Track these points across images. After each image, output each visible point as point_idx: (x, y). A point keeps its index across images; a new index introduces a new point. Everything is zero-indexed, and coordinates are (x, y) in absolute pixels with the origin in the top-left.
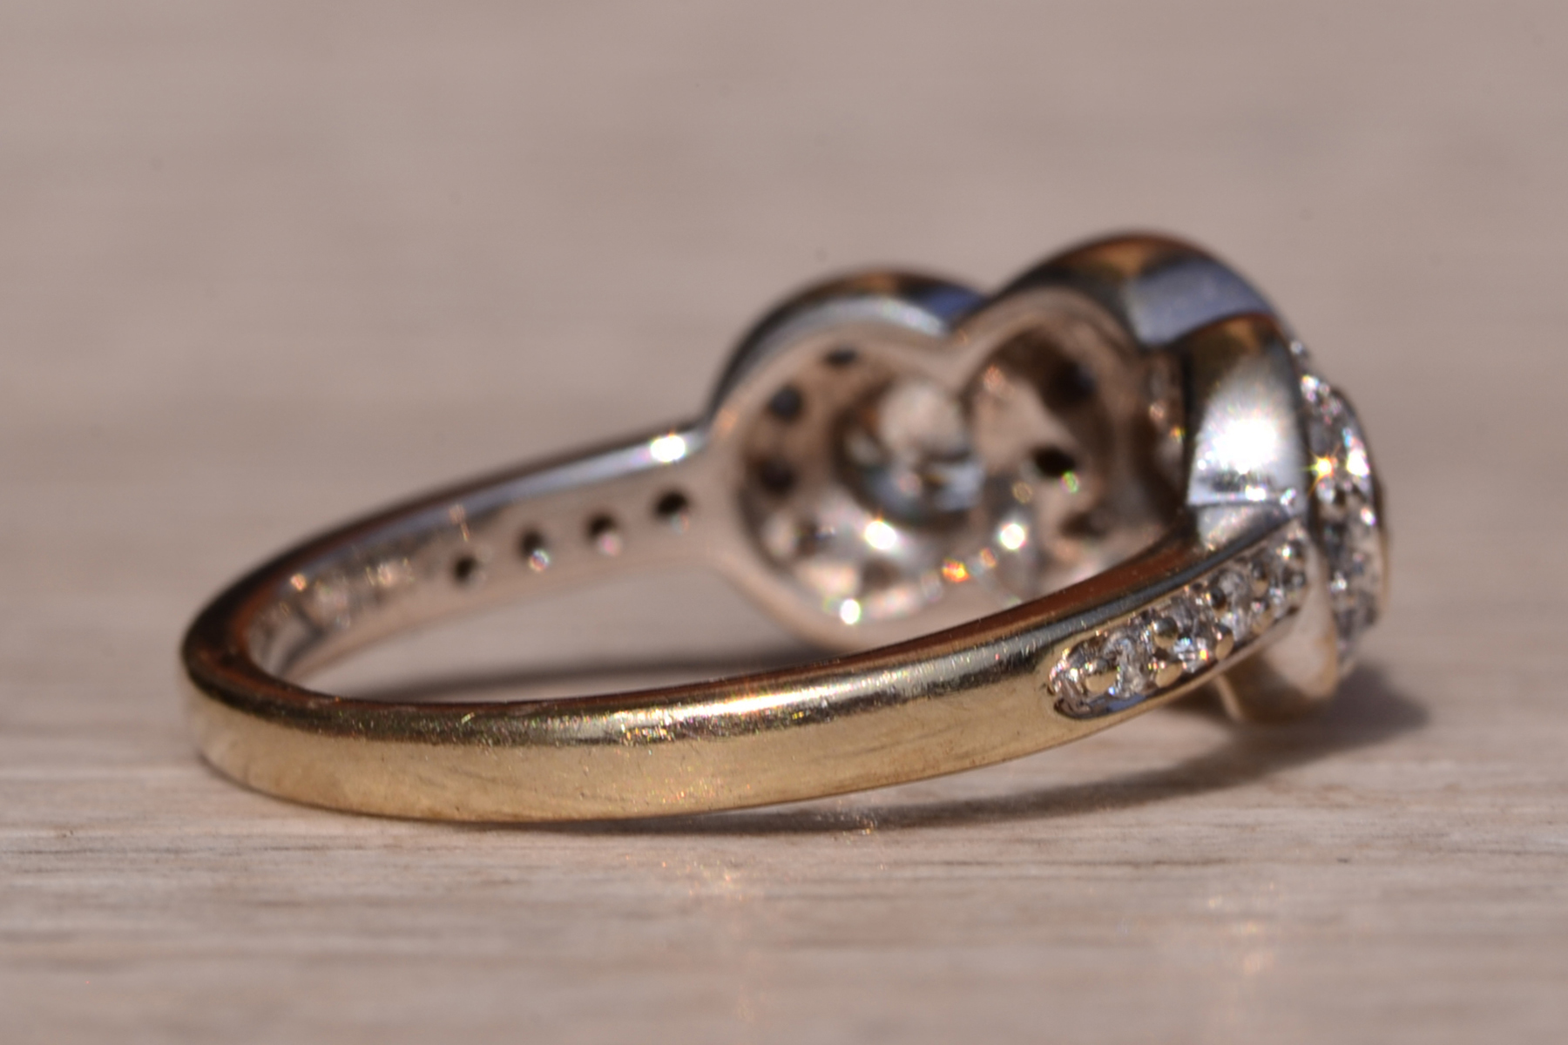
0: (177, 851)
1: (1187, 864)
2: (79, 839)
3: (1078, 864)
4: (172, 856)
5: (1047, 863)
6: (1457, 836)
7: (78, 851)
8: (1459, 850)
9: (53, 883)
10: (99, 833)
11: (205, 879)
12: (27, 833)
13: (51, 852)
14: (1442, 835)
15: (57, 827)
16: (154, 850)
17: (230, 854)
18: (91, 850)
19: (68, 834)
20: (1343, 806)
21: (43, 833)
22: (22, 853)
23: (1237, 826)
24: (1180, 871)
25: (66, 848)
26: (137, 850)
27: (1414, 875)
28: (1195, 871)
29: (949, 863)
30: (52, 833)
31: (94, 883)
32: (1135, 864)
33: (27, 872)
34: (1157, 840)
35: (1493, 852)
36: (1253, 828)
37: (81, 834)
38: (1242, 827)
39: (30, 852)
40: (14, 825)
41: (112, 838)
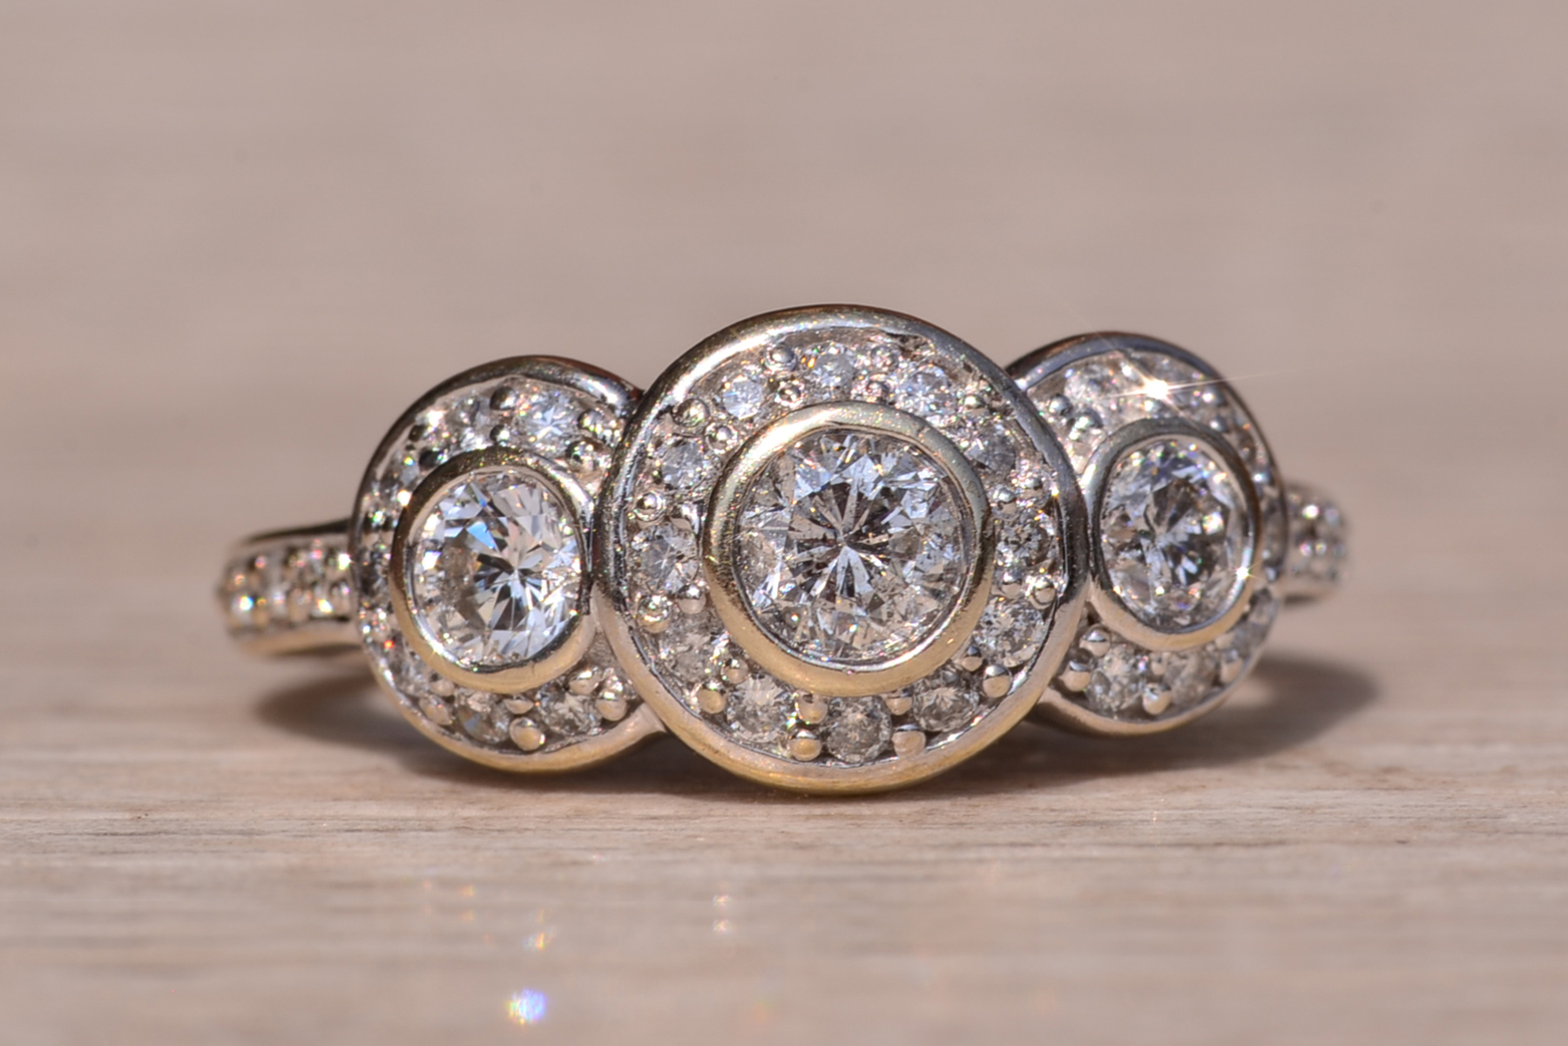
0: (250, 833)
1: (1248, 845)
2: (153, 821)
3: (1141, 846)
4: (246, 838)
5: (1109, 844)
6: (1514, 818)
7: (153, 833)
8: (1516, 833)
9: (127, 865)
10: (173, 816)
11: (276, 860)
12: (102, 816)
13: (125, 834)
14: (1499, 817)
15: (131, 809)
16: (228, 832)
17: (303, 836)
18: (166, 833)
19: (144, 816)
20: (1400, 789)
21: (119, 816)
22: (98, 835)
23: (1297, 808)
24: (1241, 853)
25: (140, 831)
26: (211, 833)
27: (1471, 856)
28: (1255, 853)
29: (1012, 845)
30: (127, 816)
31: (167, 864)
32: (1197, 846)
33: (102, 853)
34: (1218, 822)
35: (1549, 834)
36: (1312, 810)
37: (155, 816)
38: (1301, 809)
39: (105, 834)
40: (90, 808)
41: (186, 820)
